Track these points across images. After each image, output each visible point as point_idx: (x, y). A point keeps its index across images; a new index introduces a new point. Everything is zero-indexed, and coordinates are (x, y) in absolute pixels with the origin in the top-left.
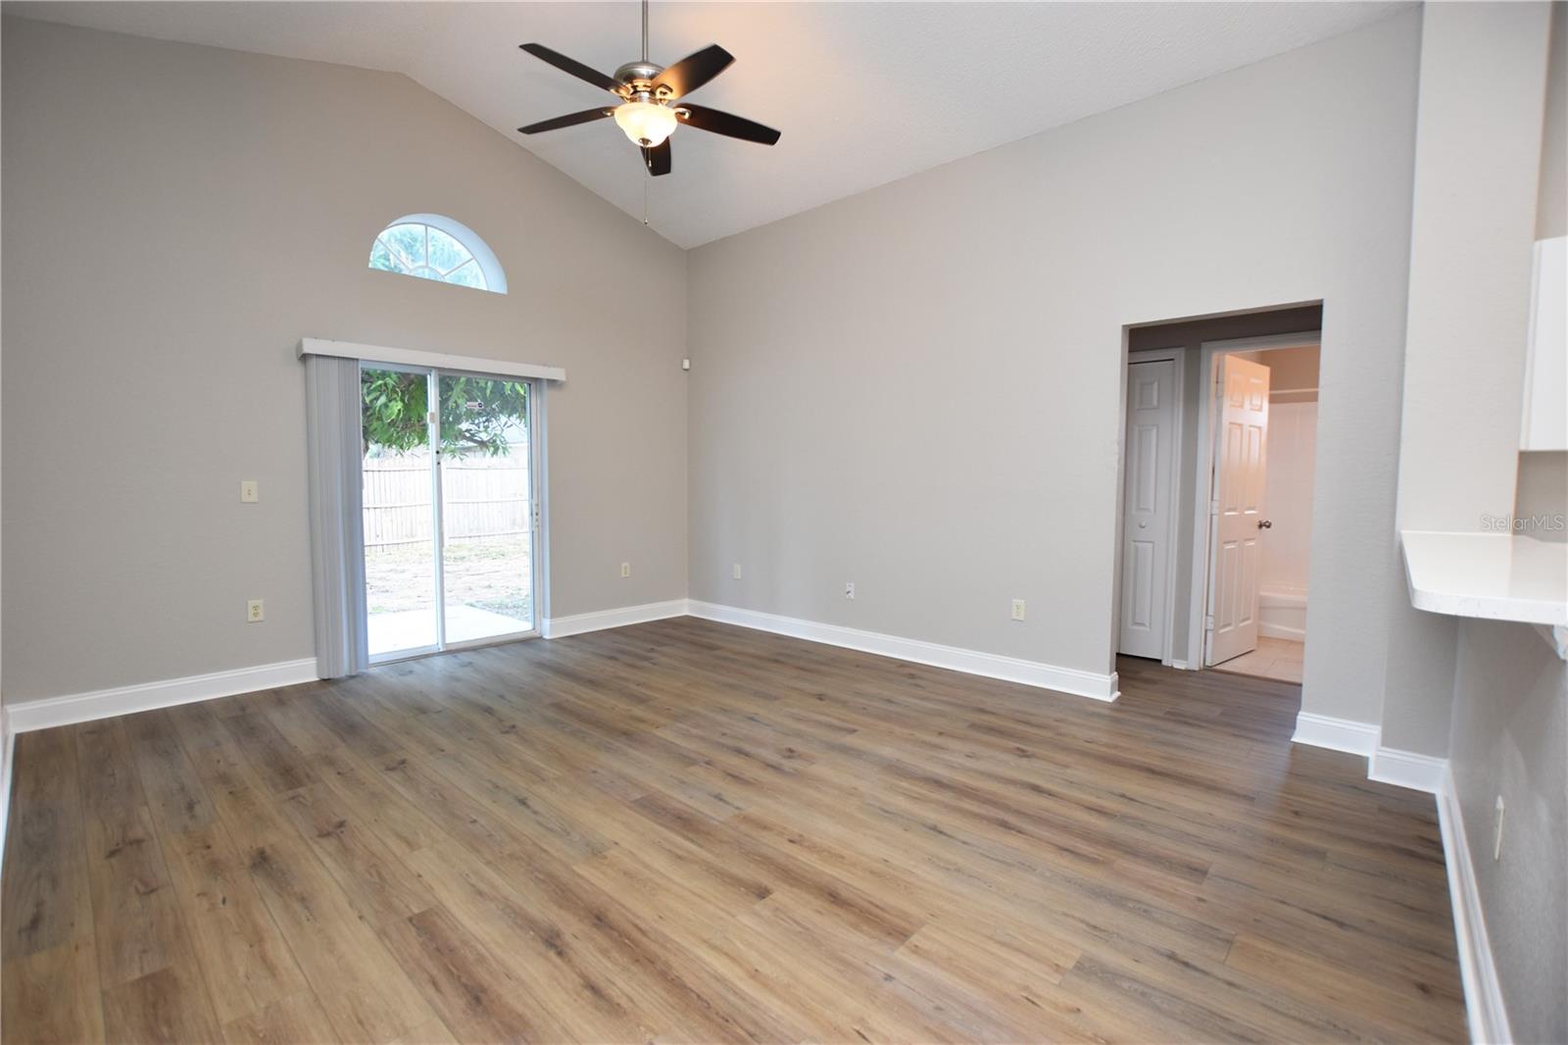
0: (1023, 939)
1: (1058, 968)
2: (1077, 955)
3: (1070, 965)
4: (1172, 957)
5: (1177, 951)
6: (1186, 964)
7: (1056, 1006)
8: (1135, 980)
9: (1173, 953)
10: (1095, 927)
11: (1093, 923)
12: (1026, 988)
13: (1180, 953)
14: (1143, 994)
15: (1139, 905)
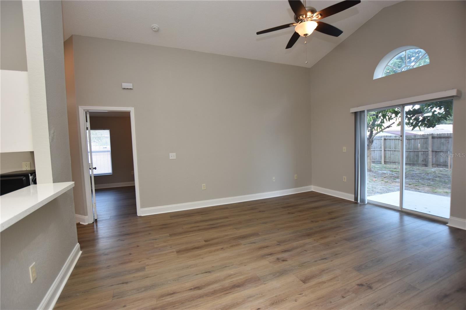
0: (159, 265)
1: (148, 265)
2: (146, 270)
3: (146, 267)
4: (127, 283)
5: (126, 285)
6: (123, 283)
7: (144, 260)
8: (133, 273)
9: (127, 284)
10: (147, 277)
11: (148, 278)
12: (150, 259)
13: (125, 285)
14: (130, 272)
15: (141, 291)
